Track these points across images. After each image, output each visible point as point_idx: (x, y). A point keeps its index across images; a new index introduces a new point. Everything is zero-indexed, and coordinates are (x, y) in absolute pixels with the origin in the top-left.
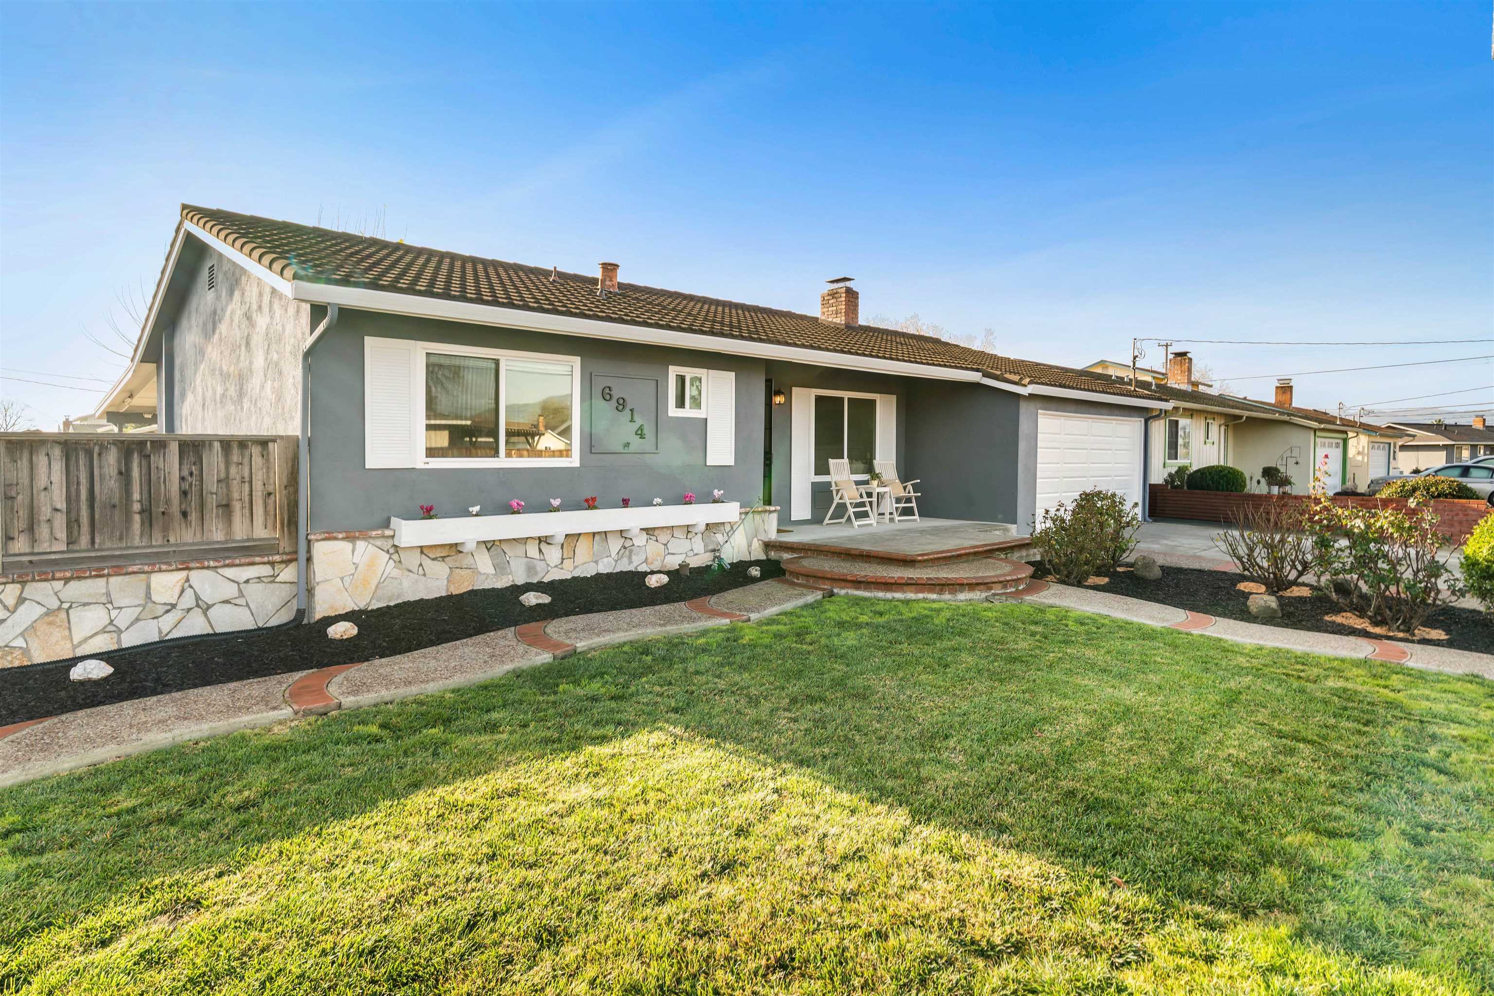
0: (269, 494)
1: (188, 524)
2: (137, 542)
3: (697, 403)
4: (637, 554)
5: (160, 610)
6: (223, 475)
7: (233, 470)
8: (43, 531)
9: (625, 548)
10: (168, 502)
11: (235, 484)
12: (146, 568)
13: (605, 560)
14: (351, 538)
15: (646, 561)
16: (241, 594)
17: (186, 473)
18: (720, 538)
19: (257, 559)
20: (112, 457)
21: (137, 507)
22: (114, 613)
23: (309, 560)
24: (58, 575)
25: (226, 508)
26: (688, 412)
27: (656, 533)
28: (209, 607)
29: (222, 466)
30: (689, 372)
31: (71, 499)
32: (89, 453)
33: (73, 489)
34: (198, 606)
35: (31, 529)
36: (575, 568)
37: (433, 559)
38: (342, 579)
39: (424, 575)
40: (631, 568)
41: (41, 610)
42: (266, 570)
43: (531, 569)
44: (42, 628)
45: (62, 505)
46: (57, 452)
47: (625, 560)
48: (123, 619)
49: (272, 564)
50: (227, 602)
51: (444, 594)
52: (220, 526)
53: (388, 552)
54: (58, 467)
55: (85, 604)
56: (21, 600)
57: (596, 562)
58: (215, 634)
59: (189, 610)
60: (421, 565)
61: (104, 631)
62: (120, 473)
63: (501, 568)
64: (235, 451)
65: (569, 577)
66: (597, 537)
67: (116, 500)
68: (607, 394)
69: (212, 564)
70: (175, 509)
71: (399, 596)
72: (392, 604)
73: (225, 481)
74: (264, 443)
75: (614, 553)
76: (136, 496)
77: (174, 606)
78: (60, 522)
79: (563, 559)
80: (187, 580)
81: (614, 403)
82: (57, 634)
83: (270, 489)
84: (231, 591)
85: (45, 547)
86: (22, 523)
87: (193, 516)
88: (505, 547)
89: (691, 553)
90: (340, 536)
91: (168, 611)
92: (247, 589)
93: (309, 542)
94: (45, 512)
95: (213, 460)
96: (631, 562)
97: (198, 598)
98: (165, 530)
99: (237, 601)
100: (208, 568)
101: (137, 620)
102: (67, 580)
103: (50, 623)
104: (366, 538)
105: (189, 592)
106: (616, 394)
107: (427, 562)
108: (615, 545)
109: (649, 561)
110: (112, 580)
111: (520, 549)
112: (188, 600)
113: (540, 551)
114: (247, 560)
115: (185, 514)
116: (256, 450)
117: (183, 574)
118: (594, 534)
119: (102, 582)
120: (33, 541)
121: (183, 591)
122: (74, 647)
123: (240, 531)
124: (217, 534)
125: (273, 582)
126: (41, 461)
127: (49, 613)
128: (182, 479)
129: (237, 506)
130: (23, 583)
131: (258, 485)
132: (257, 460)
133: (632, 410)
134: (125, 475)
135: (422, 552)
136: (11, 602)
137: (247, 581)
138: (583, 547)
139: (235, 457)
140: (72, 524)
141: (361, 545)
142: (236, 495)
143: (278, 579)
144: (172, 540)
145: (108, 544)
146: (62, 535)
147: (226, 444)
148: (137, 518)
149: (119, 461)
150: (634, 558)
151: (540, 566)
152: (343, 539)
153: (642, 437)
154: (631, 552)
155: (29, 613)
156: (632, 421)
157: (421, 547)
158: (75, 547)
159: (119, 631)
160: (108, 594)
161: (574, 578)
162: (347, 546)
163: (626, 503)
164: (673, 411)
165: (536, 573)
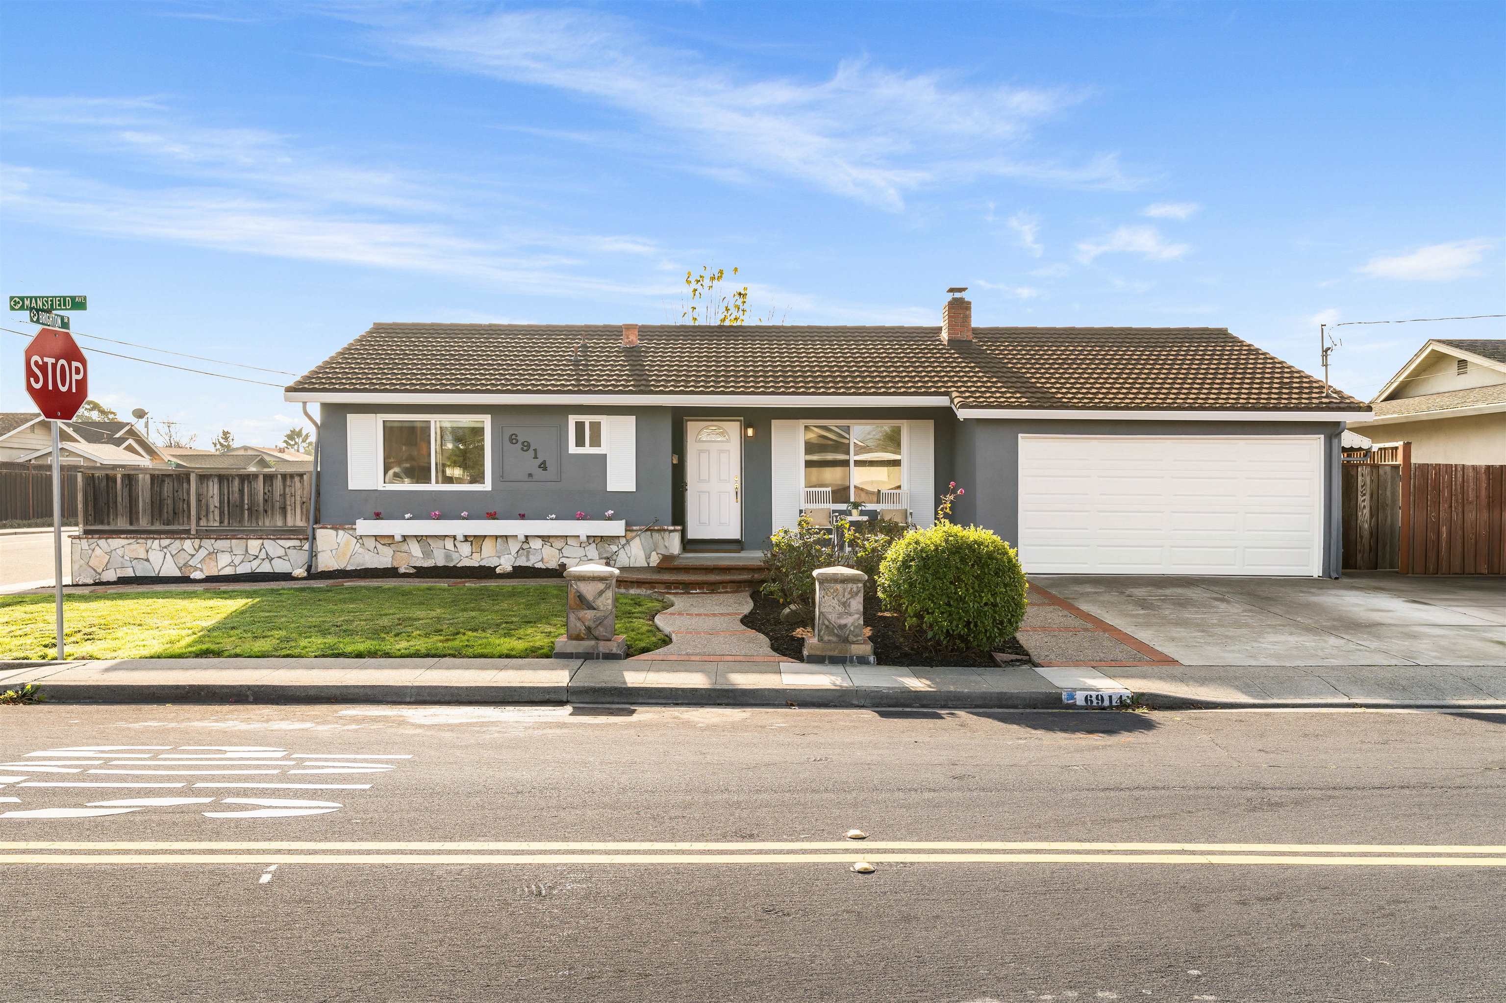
0: (304, 503)
1: (268, 516)
2: (246, 524)
3: (596, 441)
4: (534, 555)
5: (252, 558)
6: (282, 492)
7: (287, 490)
8: (211, 516)
9: (523, 549)
10: (258, 505)
11: (288, 496)
12: (245, 537)
13: (507, 556)
14: (334, 528)
15: (542, 560)
16: (286, 555)
17: (266, 491)
18: (614, 548)
19: (292, 537)
20: (236, 482)
21: (246, 507)
22: (233, 557)
23: (314, 538)
24: (212, 537)
25: (284, 510)
26: (587, 450)
27: (551, 540)
28: (272, 559)
29: (282, 487)
30: (587, 419)
31: (221, 502)
32: (228, 480)
33: (222, 497)
34: (267, 558)
35: (207, 515)
36: (482, 559)
37: (383, 545)
38: (331, 551)
39: (378, 553)
40: (529, 564)
41: (207, 552)
42: (297, 543)
43: (448, 557)
44: (207, 560)
45: (217, 505)
46: (216, 480)
47: (524, 558)
48: (237, 562)
49: (300, 540)
50: (279, 557)
51: (390, 566)
52: (281, 518)
53: (356, 538)
54: (216, 486)
55: (223, 551)
56: (200, 547)
57: (499, 557)
58: (274, 573)
59: (264, 559)
60: (375, 547)
61: (229, 565)
62: (239, 490)
63: (427, 554)
64: (288, 479)
65: (477, 565)
66: (499, 540)
67: (238, 503)
68: (513, 439)
69: (272, 537)
70: (261, 509)
71: (363, 565)
72: (358, 568)
73: (283, 495)
74: (301, 475)
75: (514, 552)
76: (246, 501)
77: (257, 557)
78: (217, 512)
79: (472, 553)
80: (263, 544)
81: (519, 445)
82: (213, 564)
83: (304, 500)
84: (281, 552)
85: (211, 524)
86: (203, 513)
87: (269, 512)
88: (429, 540)
89: (585, 558)
90: (329, 527)
91: (255, 559)
92: (289, 552)
93: (314, 529)
94: (212, 508)
95: (278, 483)
96: (528, 560)
97: (267, 554)
98: (257, 519)
99: (284, 558)
100: (270, 539)
101: (242, 561)
102: (216, 539)
103: (210, 559)
104: (344, 529)
105: (263, 550)
106: (521, 439)
107: (379, 546)
108: (514, 547)
109: (545, 560)
110: (233, 541)
111: (440, 543)
112: (263, 555)
113: (455, 546)
114: (287, 537)
115: (266, 511)
116: (297, 479)
117: (261, 541)
118: (497, 537)
119: (229, 541)
120: (208, 520)
121: (261, 550)
122: (219, 571)
123: (290, 522)
124: (280, 523)
125: (301, 549)
126: (211, 484)
127: (210, 554)
128: (265, 493)
129: (289, 508)
130: (201, 539)
131: (298, 498)
132: (298, 484)
133: (535, 450)
134: (241, 491)
135: (376, 540)
136: (197, 547)
137: (289, 548)
138: (488, 546)
139: (288, 483)
140: (221, 514)
141: (341, 532)
142: (288, 503)
143: (303, 548)
144: (260, 524)
145: (235, 524)
146: (217, 518)
147: (284, 476)
148: (246, 512)
149: (239, 485)
150: (531, 557)
151: (455, 556)
152: (330, 528)
153: (545, 469)
154: (528, 552)
155: (203, 553)
156: (536, 457)
157: (375, 536)
158: (222, 525)
159: (236, 566)
160: (231, 548)
161: (480, 566)
162: (333, 532)
163: (522, 517)
164: (573, 449)
165: (452, 560)
